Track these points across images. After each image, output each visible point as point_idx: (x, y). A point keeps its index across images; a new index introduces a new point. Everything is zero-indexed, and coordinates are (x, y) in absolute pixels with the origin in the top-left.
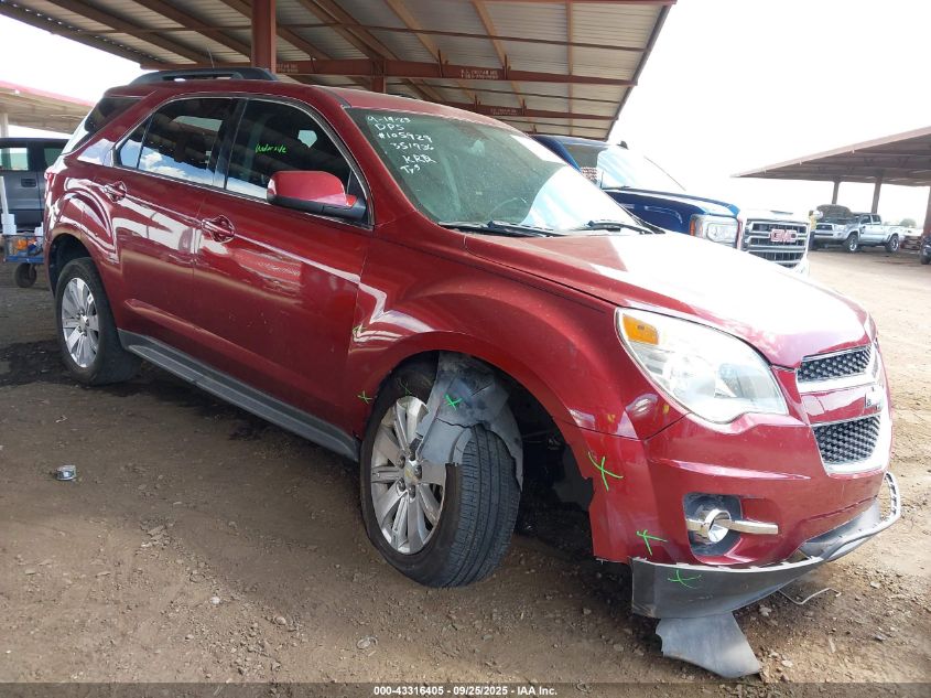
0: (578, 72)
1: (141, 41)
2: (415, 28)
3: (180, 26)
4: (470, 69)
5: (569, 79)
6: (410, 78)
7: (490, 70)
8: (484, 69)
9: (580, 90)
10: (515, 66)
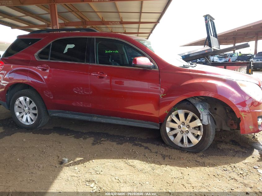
0: (142, 20)
1: (11, 20)
2: (96, 11)
3: (24, 15)
4: (112, 22)
5: (140, 23)
6: (93, 26)
7: (117, 22)
8: (116, 22)
9: (142, 26)
10: (124, 20)
